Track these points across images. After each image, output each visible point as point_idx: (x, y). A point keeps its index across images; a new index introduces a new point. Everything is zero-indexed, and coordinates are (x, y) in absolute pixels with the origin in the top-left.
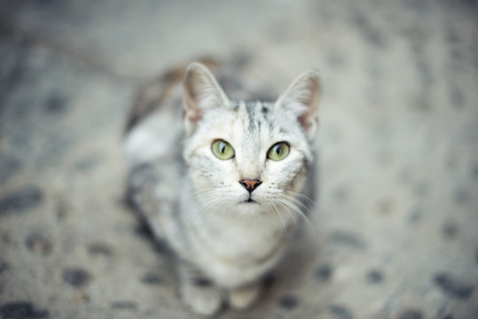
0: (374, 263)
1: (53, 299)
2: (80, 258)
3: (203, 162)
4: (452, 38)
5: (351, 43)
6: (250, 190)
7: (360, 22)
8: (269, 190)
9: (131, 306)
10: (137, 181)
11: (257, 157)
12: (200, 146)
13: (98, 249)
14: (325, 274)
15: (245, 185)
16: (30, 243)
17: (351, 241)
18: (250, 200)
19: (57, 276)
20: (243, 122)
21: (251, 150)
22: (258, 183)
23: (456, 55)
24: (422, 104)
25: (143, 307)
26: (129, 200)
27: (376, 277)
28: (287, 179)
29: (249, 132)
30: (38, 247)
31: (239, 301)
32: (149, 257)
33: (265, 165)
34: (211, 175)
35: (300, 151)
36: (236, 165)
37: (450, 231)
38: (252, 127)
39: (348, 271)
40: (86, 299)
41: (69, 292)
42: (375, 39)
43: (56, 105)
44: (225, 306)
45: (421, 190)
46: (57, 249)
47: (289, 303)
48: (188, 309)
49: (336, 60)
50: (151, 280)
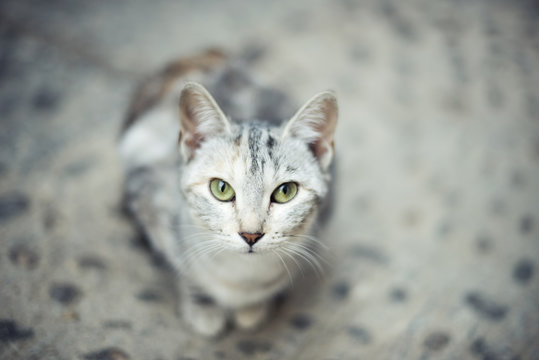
0: (398, 279)
1: (39, 318)
2: (69, 272)
3: (200, 203)
4: (492, 31)
5: (377, 35)
6: (251, 243)
7: (388, 11)
8: (273, 241)
9: (126, 326)
10: (134, 186)
11: (259, 204)
12: (197, 184)
13: (90, 263)
14: (342, 291)
15: (245, 238)
16: (14, 256)
17: (372, 255)
18: (251, 252)
19: (44, 291)
20: (245, 160)
21: (253, 196)
22: (259, 235)
23: (495, 50)
24: (455, 105)
25: (139, 326)
26: (126, 209)
27: (399, 295)
28: (294, 225)
29: (251, 175)
30: (23, 260)
31: (246, 321)
32: (147, 272)
33: (268, 212)
34: (208, 220)
35: (310, 190)
36: (237, 211)
37: (484, 245)
38: (254, 168)
39: (368, 289)
40: (76, 317)
41: (56, 310)
42: (405, 31)
43: (46, 102)
44: (230, 326)
45: (452, 199)
46: (44, 262)
47: (301, 323)
48: (188, 329)
49: (360, 54)
50: (148, 296)
